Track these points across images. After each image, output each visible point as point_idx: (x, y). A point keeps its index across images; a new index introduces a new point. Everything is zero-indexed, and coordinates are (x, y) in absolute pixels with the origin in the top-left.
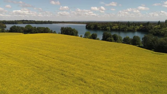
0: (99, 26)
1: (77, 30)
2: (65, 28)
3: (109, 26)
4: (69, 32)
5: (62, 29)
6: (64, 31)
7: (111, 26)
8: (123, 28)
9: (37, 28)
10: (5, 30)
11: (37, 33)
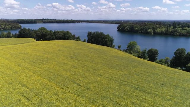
0: (136, 28)
1: (112, 37)
2: (94, 33)
3: (151, 29)
4: (100, 39)
5: (90, 34)
6: (92, 38)
7: (154, 29)
8: (172, 31)
9: (53, 31)
10: (13, 34)
11: (53, 39)
